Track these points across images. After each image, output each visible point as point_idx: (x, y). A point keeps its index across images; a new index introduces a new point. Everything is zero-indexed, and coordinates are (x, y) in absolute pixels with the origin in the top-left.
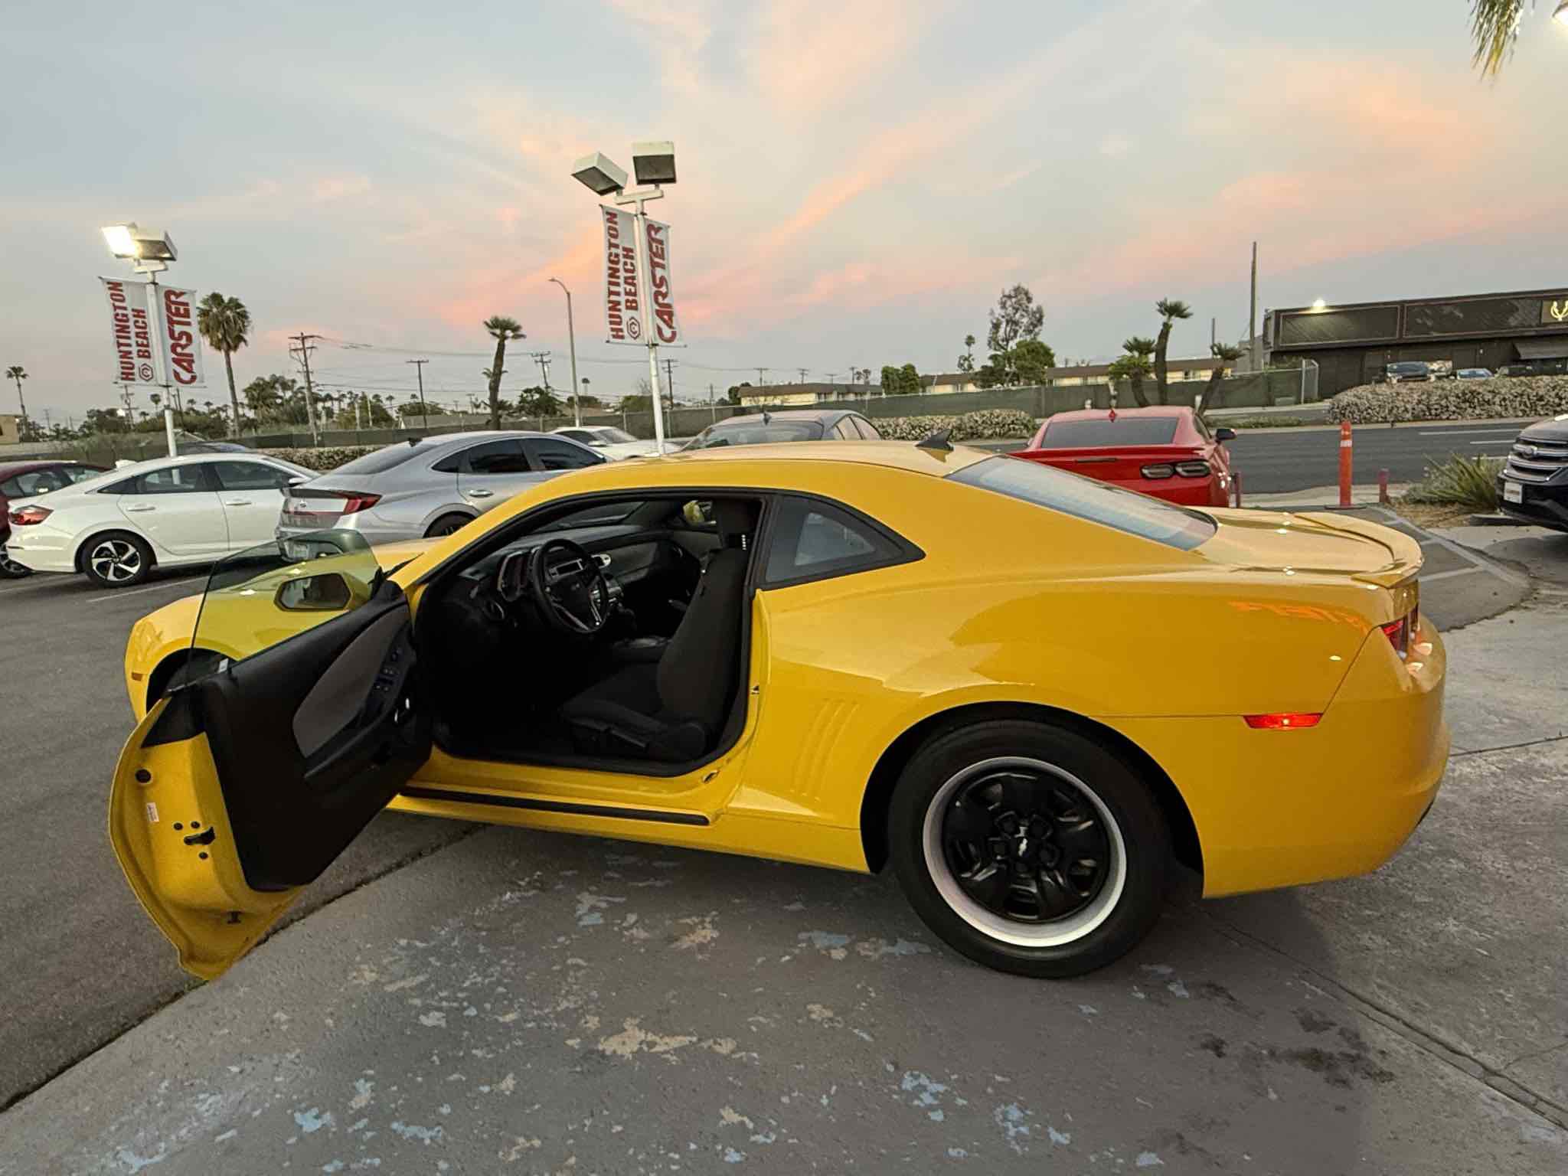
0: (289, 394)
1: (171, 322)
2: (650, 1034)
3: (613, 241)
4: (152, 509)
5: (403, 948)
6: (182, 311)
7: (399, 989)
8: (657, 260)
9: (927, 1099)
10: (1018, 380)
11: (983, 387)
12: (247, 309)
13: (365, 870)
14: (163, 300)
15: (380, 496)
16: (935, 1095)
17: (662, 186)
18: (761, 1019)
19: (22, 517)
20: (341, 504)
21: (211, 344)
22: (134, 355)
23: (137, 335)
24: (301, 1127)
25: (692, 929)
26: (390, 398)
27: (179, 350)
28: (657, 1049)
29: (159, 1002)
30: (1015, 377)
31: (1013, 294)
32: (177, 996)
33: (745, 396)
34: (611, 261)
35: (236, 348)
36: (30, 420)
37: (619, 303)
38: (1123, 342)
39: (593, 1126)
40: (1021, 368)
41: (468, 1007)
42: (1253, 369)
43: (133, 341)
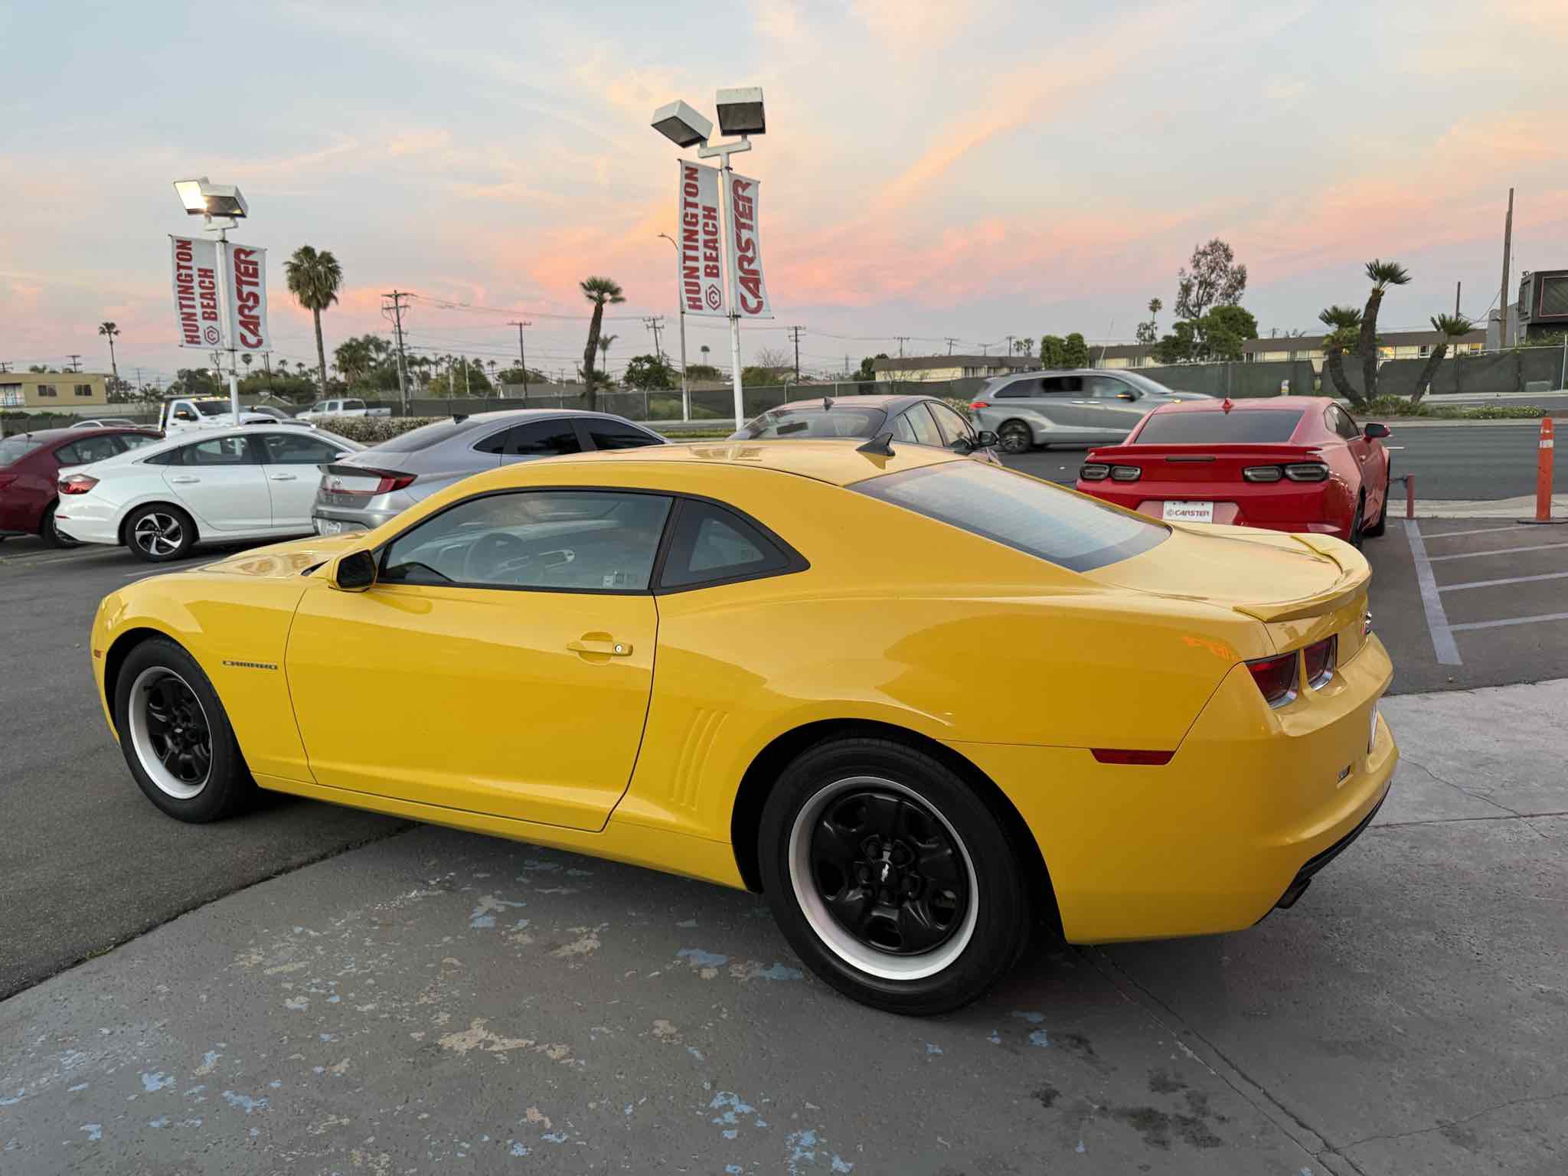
0: (382, 356)
1: (240, 282)
2: (491, 1034)
3: (690, 199)
4: (197, 481)
5: (295, 936)
6: (251, 271)
7: (279, 973)
8: (743, 220)
9: (729, 1117)
10: (1208, 354)
11: (1164, 361)
12: (339, 264)
13: (289, 859)
14: (232, 260)
15: (416, 476)
16: (738, 1115)
17: (751, 137)
18: (604, 1029)
19: (70, 485)
20: (374, 483)
21: (301, 301)
22: (199, 317)
23: (202, 296)
24: (145, 1086)
25: (576, 938)
26: (492, 363)
27: (246, 312)
28: (495, 1048)
29: (61, 966)
30: (1204, 350)
31: (1208, 250)
32: (79, 962)
33: (879, 370)
34: (686, 223)
35: (325, 306)
36: (122, 380)
37: (697, 269)
38: (1320, 311)
39: (403, 1112)
40: (1213, 338)
41: (333, 995)
42: (1503, 346)
43: (198, 302)
